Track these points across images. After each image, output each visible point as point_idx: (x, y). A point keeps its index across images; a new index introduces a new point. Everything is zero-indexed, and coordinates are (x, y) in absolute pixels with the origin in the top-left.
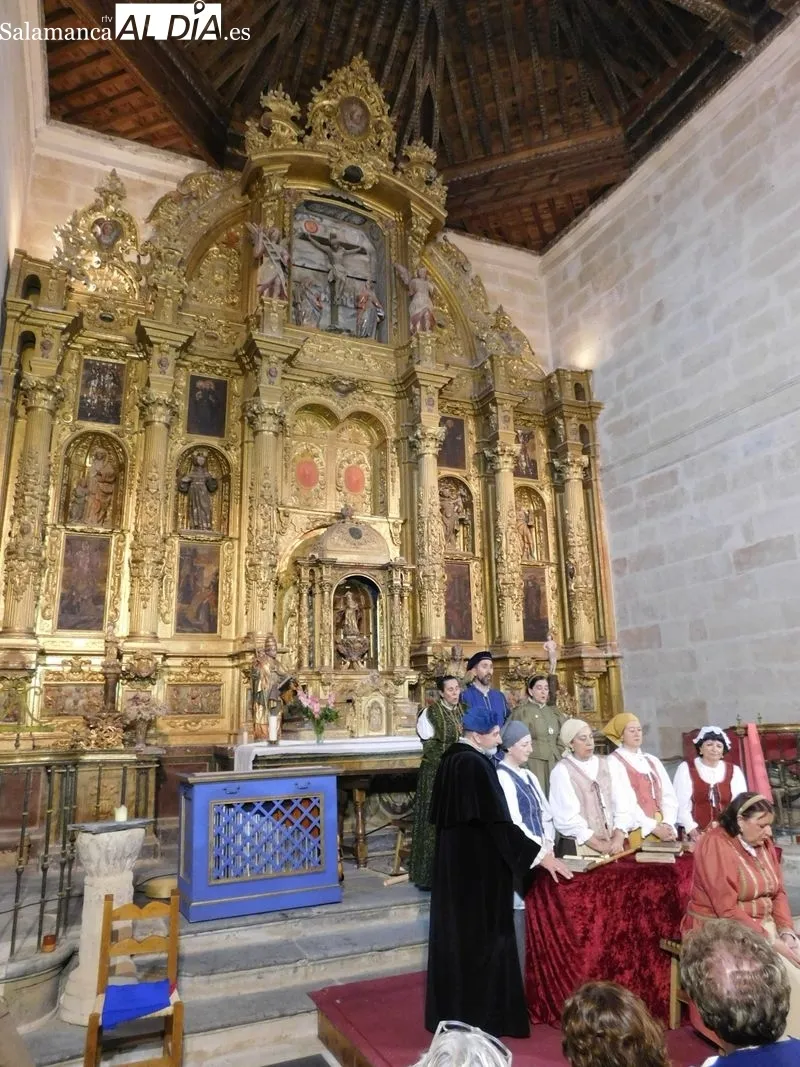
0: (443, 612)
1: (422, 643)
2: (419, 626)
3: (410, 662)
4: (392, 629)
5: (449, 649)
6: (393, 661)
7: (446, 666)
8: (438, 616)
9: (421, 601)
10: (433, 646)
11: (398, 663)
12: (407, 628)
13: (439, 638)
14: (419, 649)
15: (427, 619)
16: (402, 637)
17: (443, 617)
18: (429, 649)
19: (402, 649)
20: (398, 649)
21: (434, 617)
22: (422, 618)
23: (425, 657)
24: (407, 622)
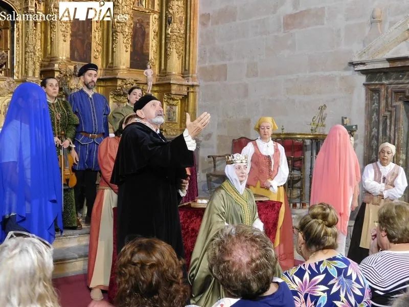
0: (68, 39)
1: (51, 61)
2: (49, 47)
3: (41, 74)
4: (26, 47)
5: (72, 67)
6: (26, 72)
7: (69, 79)
8: (65, 41)
9: (51, 28)
10: (60, 63)
11: (30, 74)
12: (39, 47)
13: (64, 58)
14: (48, 66)
15: (55, 42)
16: (35, 54)
17: (68, 43)
18: (56, 66)
19: (34, 63)
20: (31, 63)
21: (61, 42)
22: (51, 41)
23: (53, 71)
24: (39, 43)
